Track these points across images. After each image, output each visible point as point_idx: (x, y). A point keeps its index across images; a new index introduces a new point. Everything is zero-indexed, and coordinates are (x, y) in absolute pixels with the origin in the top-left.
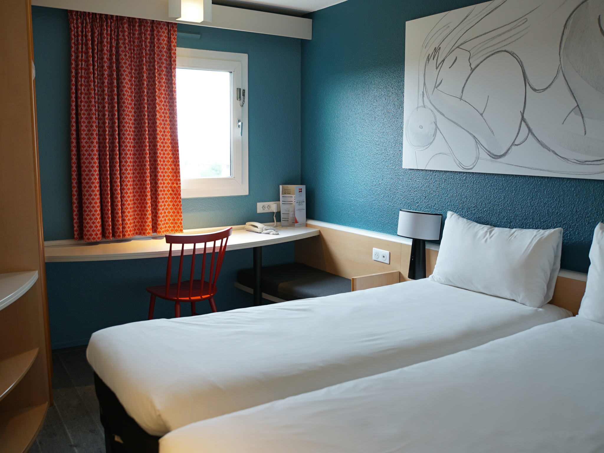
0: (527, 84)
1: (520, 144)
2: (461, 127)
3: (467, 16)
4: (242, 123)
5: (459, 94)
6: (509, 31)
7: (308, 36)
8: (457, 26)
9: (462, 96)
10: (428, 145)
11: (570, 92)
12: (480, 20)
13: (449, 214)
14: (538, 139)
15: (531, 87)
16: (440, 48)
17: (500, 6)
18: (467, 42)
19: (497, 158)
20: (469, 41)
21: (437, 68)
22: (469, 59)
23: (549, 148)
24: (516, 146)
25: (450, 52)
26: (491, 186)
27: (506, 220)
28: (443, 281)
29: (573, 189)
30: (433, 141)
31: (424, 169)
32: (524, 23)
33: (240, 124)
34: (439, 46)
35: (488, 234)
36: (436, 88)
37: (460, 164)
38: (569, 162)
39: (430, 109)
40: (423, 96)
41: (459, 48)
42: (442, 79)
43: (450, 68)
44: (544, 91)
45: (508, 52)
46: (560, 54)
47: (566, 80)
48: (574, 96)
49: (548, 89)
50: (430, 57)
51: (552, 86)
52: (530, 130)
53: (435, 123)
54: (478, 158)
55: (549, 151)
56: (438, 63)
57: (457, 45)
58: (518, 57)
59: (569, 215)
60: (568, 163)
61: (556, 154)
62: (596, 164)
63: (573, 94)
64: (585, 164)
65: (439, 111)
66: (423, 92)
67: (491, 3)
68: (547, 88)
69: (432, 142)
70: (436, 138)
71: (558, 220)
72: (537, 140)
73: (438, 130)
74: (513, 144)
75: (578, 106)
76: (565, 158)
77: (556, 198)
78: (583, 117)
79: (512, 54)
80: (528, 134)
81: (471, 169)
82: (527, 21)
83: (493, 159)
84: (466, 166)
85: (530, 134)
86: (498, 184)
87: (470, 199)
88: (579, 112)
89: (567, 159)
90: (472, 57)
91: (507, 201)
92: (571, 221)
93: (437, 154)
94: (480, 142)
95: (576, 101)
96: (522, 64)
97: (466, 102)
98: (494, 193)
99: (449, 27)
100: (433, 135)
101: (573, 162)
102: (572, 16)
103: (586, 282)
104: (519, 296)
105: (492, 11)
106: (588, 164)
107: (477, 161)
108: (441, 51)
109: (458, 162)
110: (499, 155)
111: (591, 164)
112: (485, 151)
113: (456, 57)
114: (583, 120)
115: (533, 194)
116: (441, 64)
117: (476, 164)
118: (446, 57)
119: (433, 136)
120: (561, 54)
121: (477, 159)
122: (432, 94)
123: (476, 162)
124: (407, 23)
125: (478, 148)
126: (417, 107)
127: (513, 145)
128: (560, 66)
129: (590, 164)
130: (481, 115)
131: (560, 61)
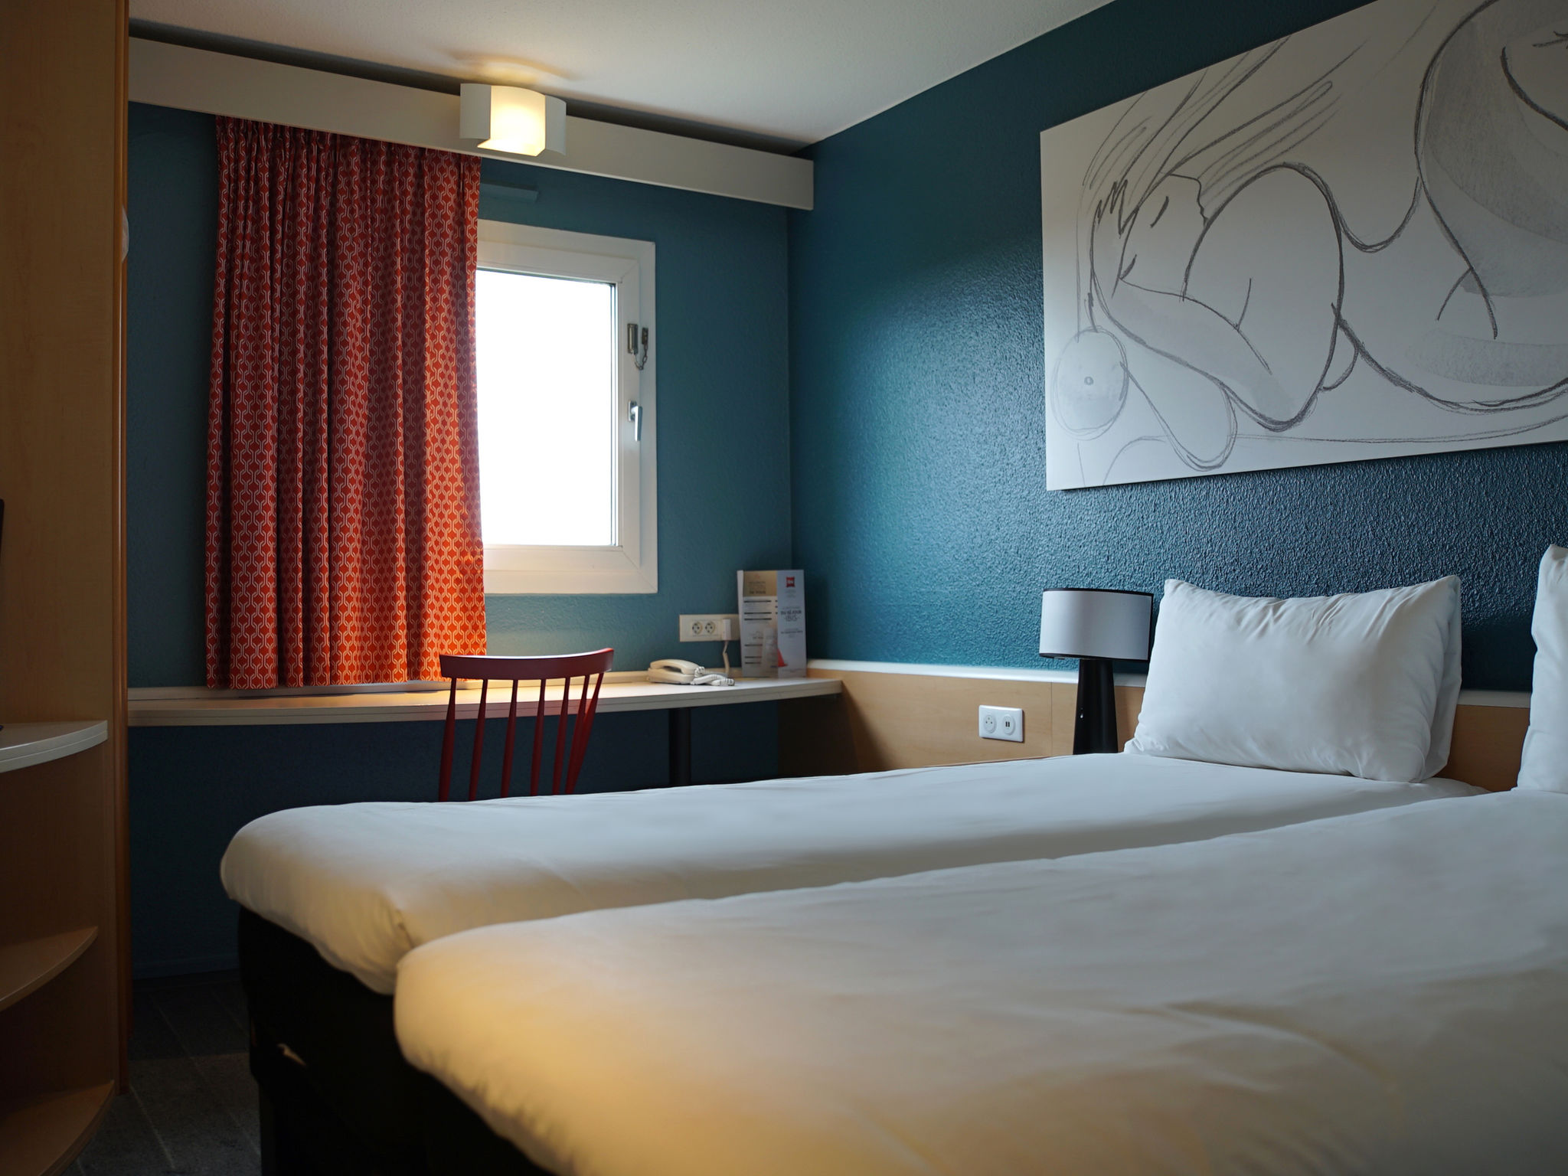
0: (1343, 235)
1: (1337, 385)
2: (1188, 365)
3: (1188, 98)
4: (641, 410)
5: (1178, 287)
6: (1289, 117)
7: (804, 202)
8: (1165, 125)
9: (1186, 289)
10: (1108, 422)
11: (1450, 239)
12: (1220, 101)
13: (1169, 585)
14: (1380, 367)
15: (1352, 242)
16: (1126, 181)
17: (1264, 61)
18: (1191, 157)
19: (1283, 430)
20: (1196, 154)
21: (1121, 231)
22: (1198, 200)
23: (1410, 385)
24: (1327, 392)
25: (1151, 189)
26: (1273, 502)
27: (1316, 583)
28: (1162, 748)
29: (1478, 480)
30: (1120, 411)
31: (1101, 485)
32: (1325, 93)
33: (636, 410)
34: (1124, 177)
35: (1271, 612)
36: (1122, 279)
37: (1192, 458)
38: (1461, 410)
39: (1108, 333)
40: (1091, 304)
41: (1174, 175)
42: (1136, 256)
43: (1152, 225)
44: (1384, 247)
45: (1291, 168)
46: (1416, 153)
47: (1437, 213)
48: (1460, 248)
49: (1396, 240)
50: (1102, 208)
51: (1404, 232)
52: (1358, 347)
53: (1122, 365)
54: (1233, 437)
55: (1411, 391)
56: (1124, 219)
57: (1166, 170)
58: (1316, 174)
59: (1473, 547)
60: (1458, 412)
61: (1427, 395)
62: (1529, 406)
63: (1456, 243)
64: (1502, 409)
65: (1130, 335)
66: (1090, 295)
67: (1242, 60)
68: (1392, 239)
69: (1118, 413)
70: (1127, 402)
71: (1446, 564)
72: (1378, 369)
73: (1130, 380)
74: (1318, 389)
75: (1471, 269)
76: (1452, 403)
77: (1438, 508)
78: (1485, 295)
79: (1302, 170)
80: (1355, 358)
81: (1219, 466)
82: (1331, 86)
83: (1272, 432)
84: (1206, 462)
85: (1359, 356)
86: (1288, 495)
87: (1221, 545)
88: (1476, 284)
89: (1456, 404)
90: (1206, 191)
91: (1316, 535)
92: (1479, 561)
93: (1131, 442)
94: (1236, 396)
95: (1465, 258)
96: (1327, 190)
97: (1196, 301)
98: (1280, 520)
99: (1145, 128)
100: (1119, 396)
101: (1472, 409)
102: (1439, 60)
103: (1529, 710)
104: (1360, 757)
105: (1247, 77)
106: (1509, 409)
107: (1233, 444)
108: (1128, 191)
109: (1184, 454)
110: (1284, 420)
111: (1518, 408)
112: (1250, 416)
113: (1167, 198)
114: (1487, 301)
115: (1377, 507)
116: (1131, 220)
117: (1229, 453)
118: (1142, 201)
119: (1120, 399)
120: (1419, 152)
121: (1233, 440)
122: (1113, 295)
123: (1231, 446)
124: (1044, 135)
125: (1234, 412)
126: (1075, 331)
127: (1320, 389)
128: (1420, 182)
129: (1514, 408)
130: (1237, 327)
131: (1419, 168)
